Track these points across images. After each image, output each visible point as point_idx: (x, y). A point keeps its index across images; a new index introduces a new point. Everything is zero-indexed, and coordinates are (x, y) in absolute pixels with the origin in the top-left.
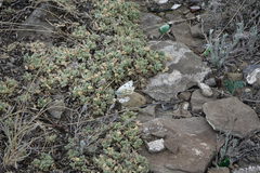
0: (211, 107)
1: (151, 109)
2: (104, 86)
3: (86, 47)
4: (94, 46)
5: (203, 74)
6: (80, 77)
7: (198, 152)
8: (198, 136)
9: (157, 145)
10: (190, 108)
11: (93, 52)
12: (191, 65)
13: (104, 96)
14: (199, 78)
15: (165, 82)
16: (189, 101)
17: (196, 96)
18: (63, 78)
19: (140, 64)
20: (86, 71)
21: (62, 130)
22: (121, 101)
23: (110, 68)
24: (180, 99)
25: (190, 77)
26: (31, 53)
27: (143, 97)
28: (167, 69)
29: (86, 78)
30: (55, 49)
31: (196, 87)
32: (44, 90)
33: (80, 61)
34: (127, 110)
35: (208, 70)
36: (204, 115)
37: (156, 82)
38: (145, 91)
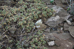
0: (72, 29)
1: (48, 30)
3: (23, 7)
4: (26, 7)
5: (68, 17)
6: (21, 18)
7: (68, 46)
8: (67, 40)
9: (52, 43)
10: (63, 29)
11: (26, 9)
12: (63, 14)
13: (30, 25)
14: (66, 18)
15: (54, 20)
16: (63, 27)
17: (65, 25)
18: (15, 18)
19: (44, 13)
20: (24, 16)
21: (15, 38)
22: (37, 27)
23: (32, 15)
24: (60, 26)
25: (63, 18)
26: (3, 10)
27: (45, 26)
28: (54, 15)
29: (23, 18)
30: (12, 8)
31: (65, 22)
32: (7, 23)
33: (21, 12)
34: (40, 30)
35: (69, 16)
36: (69, 32)
37: (50, 20)
38: (46, 23)
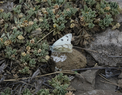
1: (90, 75)
2: (38, 37)
6: (12, 22)
13: (35, 51)
15: (114, 41)
19: (87, 15)
20: (21, 15)
22: (57, 59)
27: (84, 58)
28: (118, 25)
34: (61, 72)
37: (103, 40)
38: (88, 49)
